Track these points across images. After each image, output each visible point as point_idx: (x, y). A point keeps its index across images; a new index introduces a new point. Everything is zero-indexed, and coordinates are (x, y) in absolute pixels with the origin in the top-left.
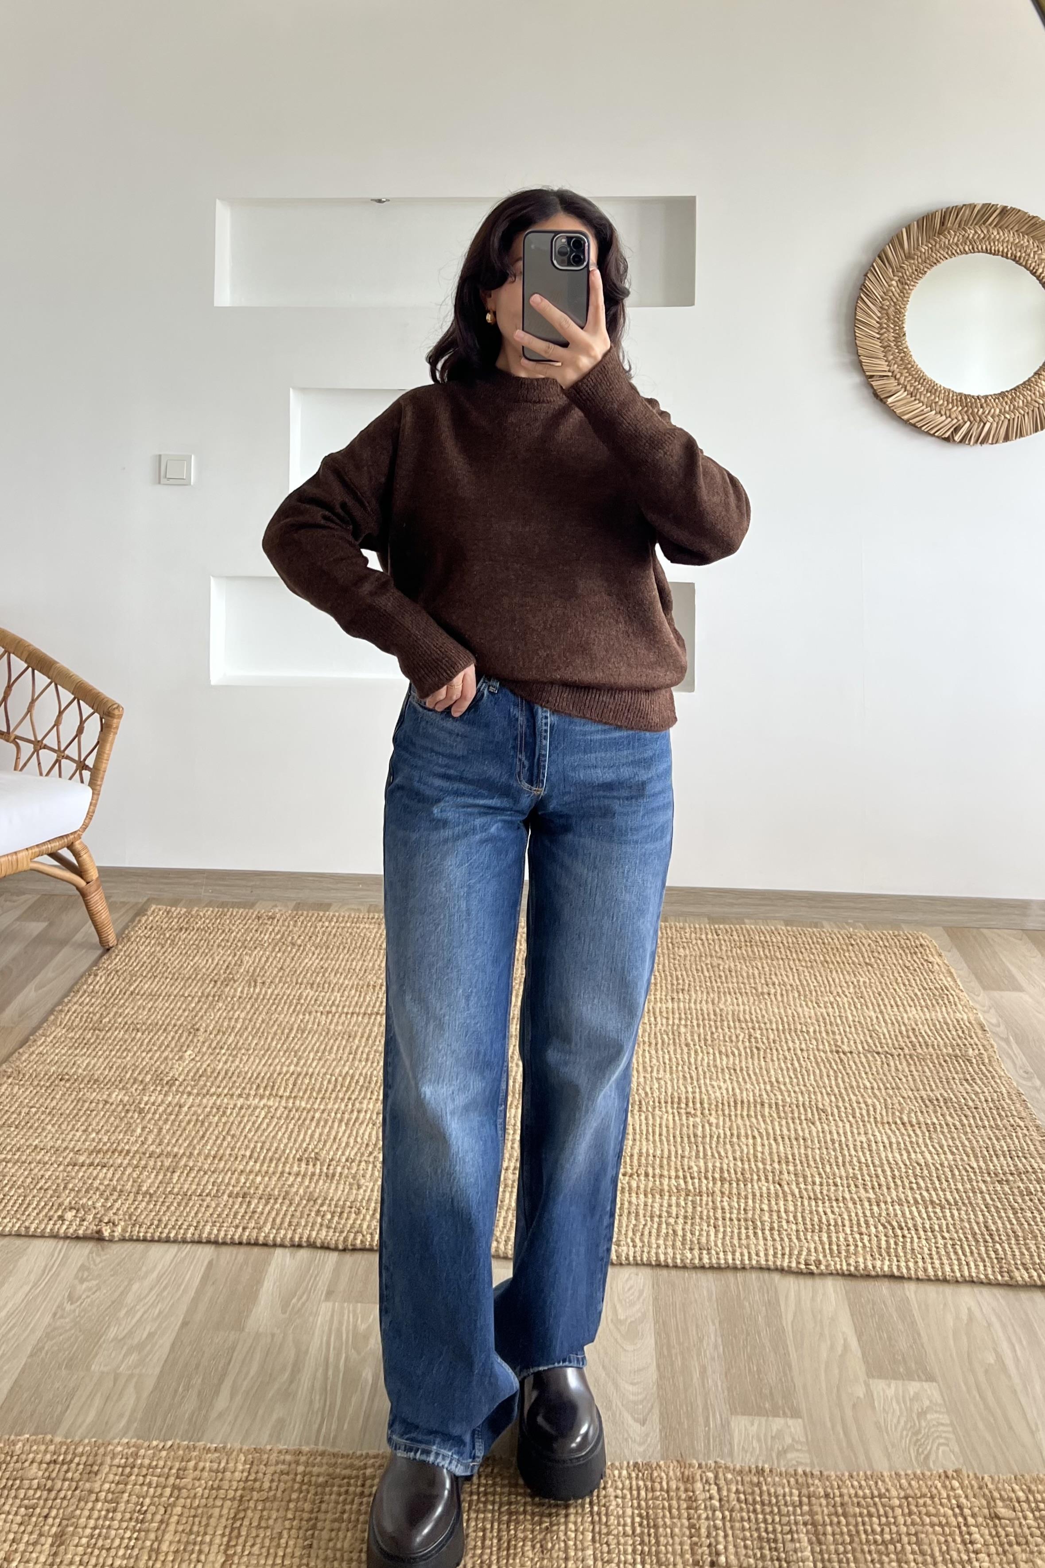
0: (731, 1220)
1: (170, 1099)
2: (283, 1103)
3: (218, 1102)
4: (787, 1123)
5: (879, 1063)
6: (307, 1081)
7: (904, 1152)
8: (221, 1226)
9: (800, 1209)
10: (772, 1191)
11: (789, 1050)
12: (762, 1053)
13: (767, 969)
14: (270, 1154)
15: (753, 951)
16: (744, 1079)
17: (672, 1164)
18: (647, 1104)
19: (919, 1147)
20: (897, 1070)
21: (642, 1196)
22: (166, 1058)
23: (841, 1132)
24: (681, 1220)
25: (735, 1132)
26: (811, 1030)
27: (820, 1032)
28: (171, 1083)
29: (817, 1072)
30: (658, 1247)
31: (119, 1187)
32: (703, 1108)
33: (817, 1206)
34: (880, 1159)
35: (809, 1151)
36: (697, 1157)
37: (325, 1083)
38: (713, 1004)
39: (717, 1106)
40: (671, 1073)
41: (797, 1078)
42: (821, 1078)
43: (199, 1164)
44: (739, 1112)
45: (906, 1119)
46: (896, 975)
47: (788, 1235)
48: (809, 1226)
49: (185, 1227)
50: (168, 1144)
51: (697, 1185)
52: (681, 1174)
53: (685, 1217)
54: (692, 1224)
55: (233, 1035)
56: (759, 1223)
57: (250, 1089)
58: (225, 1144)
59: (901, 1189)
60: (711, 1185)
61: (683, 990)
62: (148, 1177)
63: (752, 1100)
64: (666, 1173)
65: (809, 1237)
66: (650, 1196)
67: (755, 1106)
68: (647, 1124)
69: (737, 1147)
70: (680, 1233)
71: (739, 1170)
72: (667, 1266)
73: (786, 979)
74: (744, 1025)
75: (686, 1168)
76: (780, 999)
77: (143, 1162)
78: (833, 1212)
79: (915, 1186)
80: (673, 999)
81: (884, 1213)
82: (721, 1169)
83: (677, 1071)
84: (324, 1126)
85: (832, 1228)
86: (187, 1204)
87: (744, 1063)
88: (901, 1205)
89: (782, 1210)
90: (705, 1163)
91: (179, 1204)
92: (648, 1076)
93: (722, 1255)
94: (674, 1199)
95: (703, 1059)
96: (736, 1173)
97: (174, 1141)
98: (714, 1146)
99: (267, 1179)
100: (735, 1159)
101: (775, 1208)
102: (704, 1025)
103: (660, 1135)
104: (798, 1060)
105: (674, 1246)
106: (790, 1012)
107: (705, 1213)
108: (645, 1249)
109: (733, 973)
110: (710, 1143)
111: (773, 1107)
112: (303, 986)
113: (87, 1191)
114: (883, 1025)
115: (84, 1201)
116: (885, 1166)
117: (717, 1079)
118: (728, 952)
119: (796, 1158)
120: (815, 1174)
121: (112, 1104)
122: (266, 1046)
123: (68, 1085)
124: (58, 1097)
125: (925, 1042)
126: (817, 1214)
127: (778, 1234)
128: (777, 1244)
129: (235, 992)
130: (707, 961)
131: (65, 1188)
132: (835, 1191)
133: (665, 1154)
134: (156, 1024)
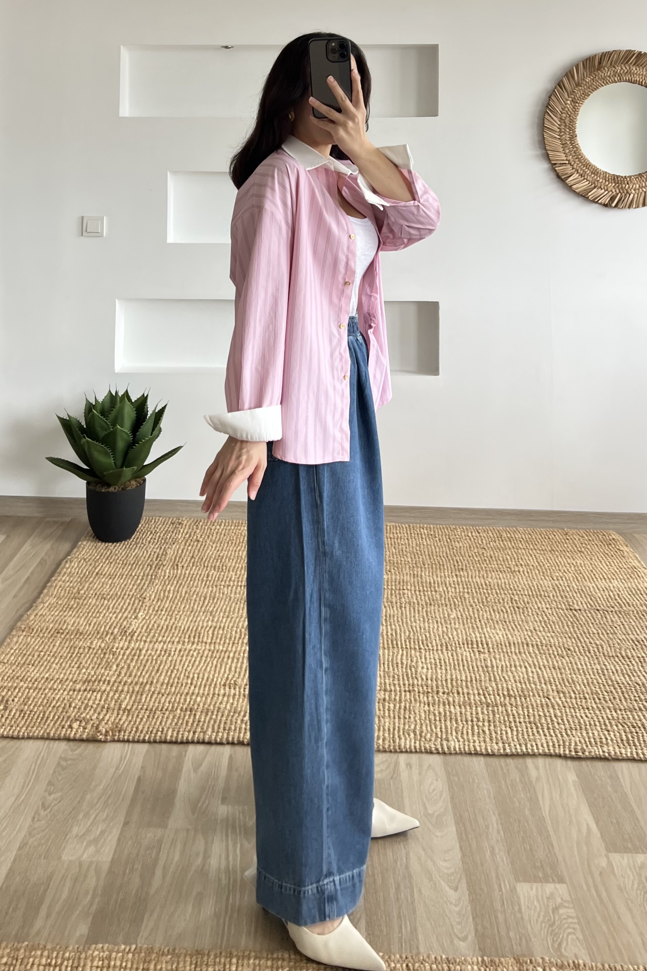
0: (520, 723)
1: (132, 646)
2: (208, 647)
3: (165, 647)
4: (546, 657)
5: (599, 616)
6: (221, 632)
7: (626, 676)
8: (178, 731)
9: (564, 715)
10: (545, 703)
11: (539, 608)
12: (521, 610)
13: (515, 555)
14: (204, 682)
15: (504, 544)
16: (512, 628)
17: (474, 685)
18: (451, 645)
19: (636, 672)
20: (612, 621)
21: (458, 707)
22: (126, 618)
23: (583, 663)
24: (486, 724)
25: (513, 664)
26: (551, 595)
27: (557, 597)
28: (131, 635)
29: (560, 624)
30: (474, 742)
31: (106, 706)
32: (489, 648)
33: (575, 712)
34: (612, 681)
35: (564, 676)
36: (490, 680)
37: (234, 633)
38: (484, 578)
39: (497, 646)
40: (464, 625)
41: (547, 627)
42: (563, 627)
43: (158, 689)
44: (513, 650)
45: (624, 654)
46: (601, 559)
47: (560, 732)
48: (573, 726)
49: (154, 732)
50: (135, 676)
52: (481, 692)
53: (489, 721)
54: (495, 726)
55: (168, 602)
56: (539, 725)
57: (185, 638)
58: (173, 675)
59: (629, 700)
60: (502, 699)
61: (462, 569)
62: (125, 698)
63: (520, 641)
64: (471, 692)
65: (574, 733)
66: (463, 707)
67: (523, 646)
68: (453, 658)
69: (515, 674)
70: (487, 732)
71: (519, 689)
72: (482, 754)
73: (528, 562)
74: (506, 592)
75: (484, 688)
76: (527, 575)
77: (120, 688)
78: (587, 716)
79: (637, 699)
80: (456, 575)
81: (620, 717)
82: (508, 689)
83: (467, 623)
84: (237, 662)
85: (588, 727)
86: (153, 717)
87: (510, 617)
88: (631, 711)
89: (553, 716)
90: (497, 685)
91: (148, 717)
92: (449, 626)
93: (518, 747)
94: (479, 709)
96: (518, 691)
97: (139, 674)
98: (500, 673)
99: (204, 699)
100: (516, 682)
101: (547, 714)
102: (480, 593)
103: (463, 666)
104: (546, 615)
105: (485, 741)
106: (535, 583)
107: (502, 718)
108: (466, 743)
109: (494, 558)
110: (498, 672)
111: (535, 646)
112: (209, 568)
113: (85, 709)
114: (598, 591)
115: (84, 715)
116: (616, 686)
117: (495, 627)
118: (488, 545)
119: (557, 680)
120: (571, 691)
121: (94, 649)
122: (191, 609)
123: (63, 636)
124: (57, 644)
125: (628, 603)
126: (577, 717)
127: (554, 732)
128: (554, 739)
129: (165, 572)
130: (476, 551)
131: (70, 706)
132: (586, 702)
133: (469, 679)
134: (117, 594)
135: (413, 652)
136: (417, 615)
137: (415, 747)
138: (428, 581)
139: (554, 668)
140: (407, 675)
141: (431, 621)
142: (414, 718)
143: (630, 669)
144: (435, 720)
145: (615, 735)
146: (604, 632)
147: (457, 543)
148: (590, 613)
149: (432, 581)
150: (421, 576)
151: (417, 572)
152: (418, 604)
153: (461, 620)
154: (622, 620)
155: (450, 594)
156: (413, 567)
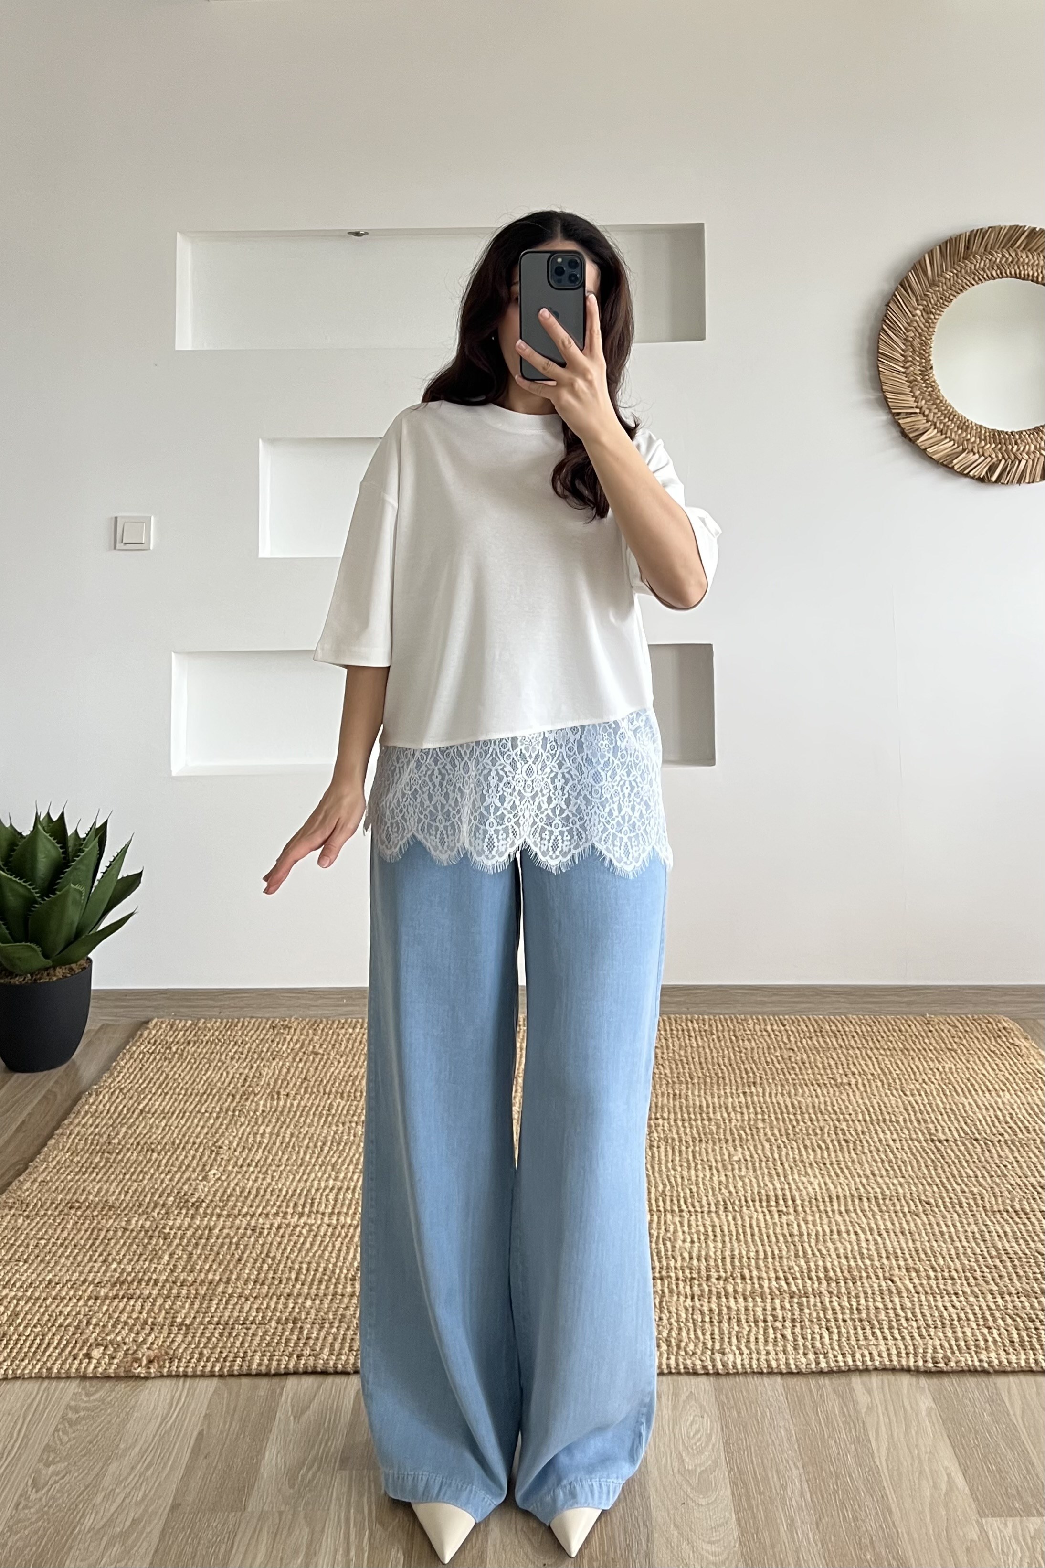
0: (844, 1321)
1: (198, 1222)
2: (326, 1219)
3: (253, 1223)
4: (890, 1216)
5: (979, 1149)
6: (349, 1196)
7: (1021, 1241)
8: (272, 1356)
9: (917, 1306)
10: (884, 1288)
11: (880, 1141)
12: (851, 1146)
13: (843, 1059)
14: (318, 1275)
15: (825, 1042)
16: (836, 1173)
17: (770, 1265)
18: (733, 1204)
19: (1038, 1236)
20: (1000, 1156)
21: (741, 1300)
22: (188, 1179)
23: (950, 1223)
24: (788, 1324)
25: (835, 1228)
26: (901, 1120)
27: (911, 1121)
28: (197, 1206)
29: (915, 1163)
30: (768, 1353)
31: (150, 1320)
32: (795, 1206)
33: (936, 1301)
34: (997, 1250)
35: (918, 1244)
36: (797, 1255)
38: (790, 1097)
39: (810, 1202)
40: (755, 1170)
41: (894, 1170)
42: (919, 1168)
43: (239, 1290)
44: (836, 1207)
45: (1018, 1207)
46: (982, 1059)
47: (910, 1333)
48: (930, 1322)
49: (230, 1359)
50: (201, 1271)
51: (801, 1287)
52: (781, 1274)
53: (793, 1320)
54: (802, 1328)
55: (260, 1151)
56: (876, 1323)
57: (288, 1206)
58: (265, 1267)
59: (1023, 1279)
60: (816, 1285)
61: (754, 1083)
62: (183, 1307)
63: (848, 1194)
64: (764, 1275)
65: (932, 1333)
66: (750, 1300)
67: (853, 1201)
68: (736, 1224)
69: (839, 1245)
70: (790, 1337)
71: (845, 1268)
72: (781, 1373)
73: (865, 1068)
74: (827, 1117)
75: (786, 1269)
76: (862, 1089)
77: (175, 1291)
78: (954, 1306)
80: (744, 1093)
81: (1010, 1306)
82: (826, 1269)
83: (761, 1168)
85: (956, 1322)
86: (230, 1334)
87: (833, 1155)
88: (1027, 1296)
89: (898, 1307)
90: (807, 1262)
91: (221, 1334)
92: (730, 1174)
93: (840, 1358)
94: (777, 1301)
95: (787, 1154)
96: (842, 1272)
97: (207, 1267)
98: (813, 1244)
99: (317, 1302)
100: (839, 1257)
101: (890, 1305)
102: (784, 1121)
103: (753, 1235)
104: (892, 1151)
105: (785, 1352)
106: (875, 1102)
107: (815, 1315)
108: (754, 1356)
109: (807, 1065)
110: (809, 1242)
111: (873, 1201)
112: (332, 1096)
113: (114, 1326)
114: (977, 1110)
115: (113, 1336)
116: (1005, 1257)
117: (806, 1173)
118: (799, 1044)
119: (906, 1251)
120: (928, 1268)
121: (132, 1231)
122: (299, 1161)
123: (79, 1213)
124: (69, 1226)
125: (1026, 1127)
126: (937, 1308)
127: (900, 1333)
128: (900, 1343)
129: (258, 1104)
130: (778, 1054)
131: (88, 1323)
132: (953, 1284)
133: (762, 1255)
134: (173, 1143)
135: (669, 1216)
136: (677, 1158)
137: (668, 1366)
138: (698, 1103)
139: (902, 1233)
140: (658, 1253)
141: (700, 1167)
142: (669, 1319)
143: (1027, 1231)
144: (703, 1321)
145: (1000, 1335)
146: (986, 1174)
147: (746, 1042)
148: (964, 1144)
149: (704, 1104)
150: (687, 1096)
151: (681, 1090)
152: (680, 1141)
153: (750, 1164)
154: (1016, 1154)
155: (734, 1122)
156: (674, 1082)
